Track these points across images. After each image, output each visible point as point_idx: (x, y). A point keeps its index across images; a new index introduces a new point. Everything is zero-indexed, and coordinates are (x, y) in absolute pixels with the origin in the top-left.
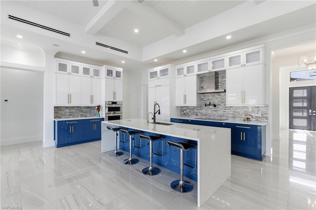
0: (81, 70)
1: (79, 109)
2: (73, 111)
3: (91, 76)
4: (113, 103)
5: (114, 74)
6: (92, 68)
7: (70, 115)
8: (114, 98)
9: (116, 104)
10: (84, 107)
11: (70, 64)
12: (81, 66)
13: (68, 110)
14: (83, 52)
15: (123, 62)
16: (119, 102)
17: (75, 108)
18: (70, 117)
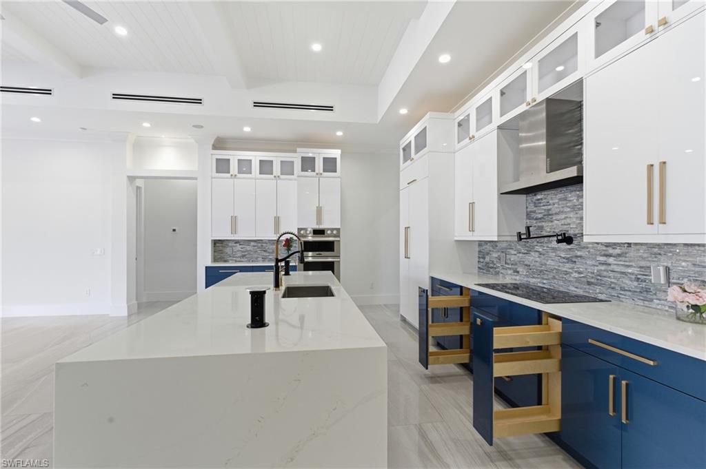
0: (256, 166)
1: (260, 245)
2: (248, 248)
3: (275, 177)
4: (317, 232)
5: (319, 165)
6: (276, 158)
7: (243, 256)
8: (319, 221)
9: (324, 234)
10: (269, 240)
11: (234, 156)
12: (255, 157)
13: (238, 247)
14: (247, 129)
15: (339, 133)
16: (332, 230)
17: (252, 244)
18: (242, 260)
